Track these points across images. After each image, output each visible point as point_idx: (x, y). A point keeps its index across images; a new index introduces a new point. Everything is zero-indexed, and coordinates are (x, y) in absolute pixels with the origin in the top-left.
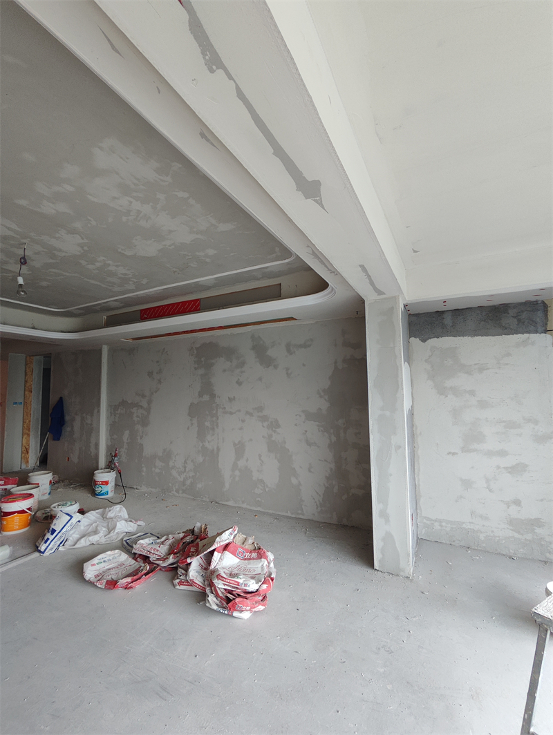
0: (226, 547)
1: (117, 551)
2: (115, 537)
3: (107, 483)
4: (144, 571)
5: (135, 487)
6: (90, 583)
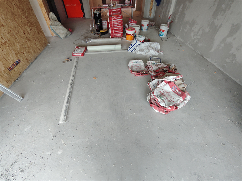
0: (169, 82)
1: (142, 61)
2: (149, 55)
3: (163, 31)
4: (143, 73)
5: (176, 36)
6: (128, 67)
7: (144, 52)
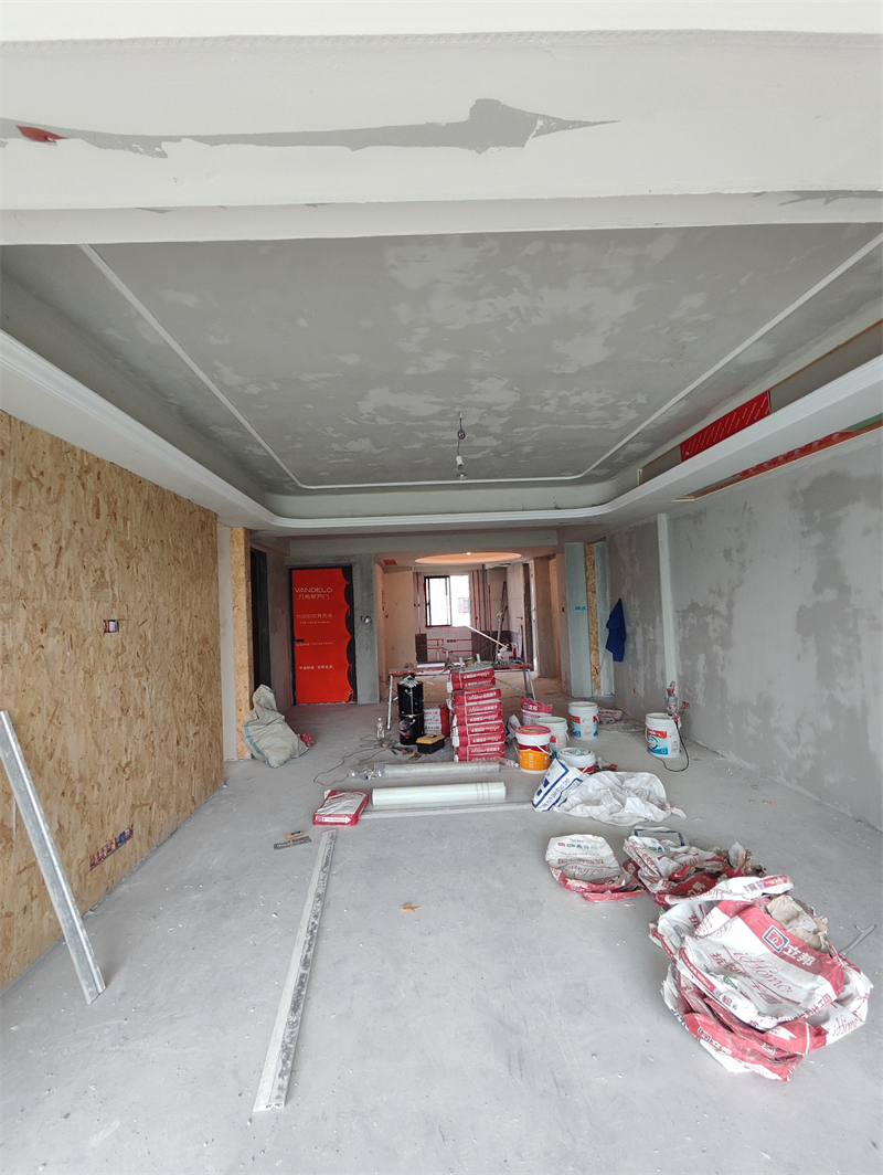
0: (742, 910)
2: (626, 819)
3: (664, 735)
4: (616, 885)
6: (547, 865)
7: (602, 808)
